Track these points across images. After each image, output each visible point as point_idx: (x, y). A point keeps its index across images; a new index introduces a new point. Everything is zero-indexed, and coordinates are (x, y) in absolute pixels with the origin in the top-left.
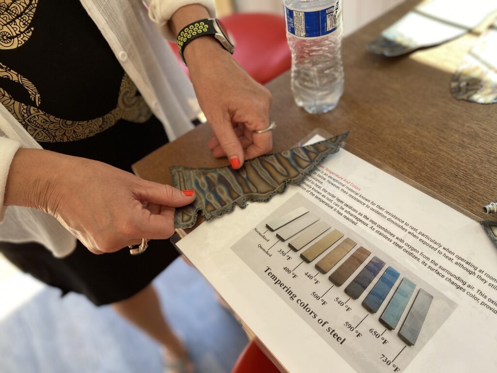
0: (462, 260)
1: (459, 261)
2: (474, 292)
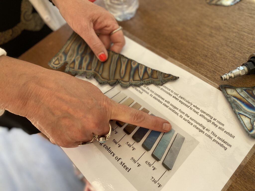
0: (204, 113)
1: (202, 114)
2: (209, 133)
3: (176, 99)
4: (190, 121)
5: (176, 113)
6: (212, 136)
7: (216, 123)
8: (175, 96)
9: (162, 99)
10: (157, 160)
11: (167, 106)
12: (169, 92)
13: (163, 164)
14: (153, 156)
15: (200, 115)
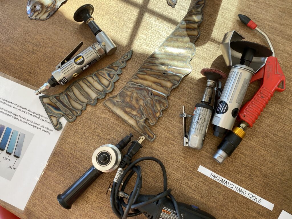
0: (35, 113)
1: (34, 114)
2: (39, 127)
3: (16, 108)
4: (27, 122)
5: (17, 119)
6: (41, 128)
7: (43, 118)
8: (14, 106)
9: (6, 111)
10: (10, 154)
11: (10, 116)
12: (9, 104)
13: (15, 156)
14: (7, 153)
15: (33, 116)
